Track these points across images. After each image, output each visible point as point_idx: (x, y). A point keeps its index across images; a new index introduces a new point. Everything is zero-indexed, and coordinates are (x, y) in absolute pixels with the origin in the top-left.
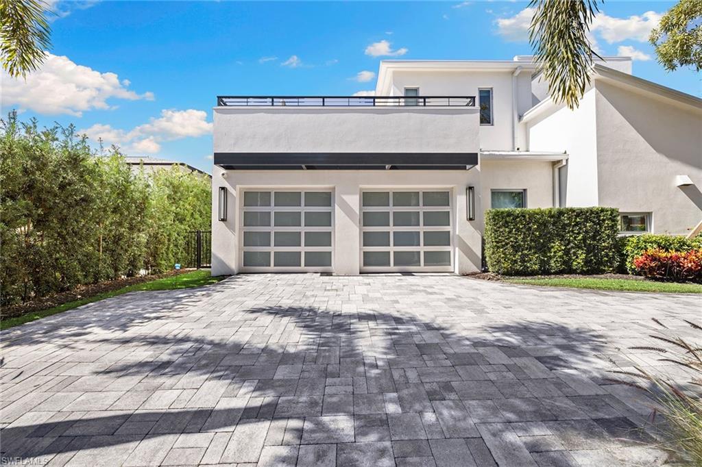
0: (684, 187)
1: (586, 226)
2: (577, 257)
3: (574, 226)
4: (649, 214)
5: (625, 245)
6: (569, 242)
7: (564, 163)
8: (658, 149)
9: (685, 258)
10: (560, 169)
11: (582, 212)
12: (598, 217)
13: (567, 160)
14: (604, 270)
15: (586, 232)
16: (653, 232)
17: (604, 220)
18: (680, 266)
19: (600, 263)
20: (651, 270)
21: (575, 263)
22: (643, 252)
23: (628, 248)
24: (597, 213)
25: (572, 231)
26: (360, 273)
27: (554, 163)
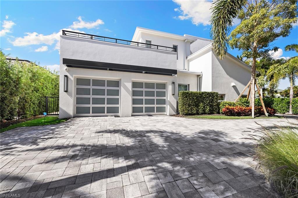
0: (234, 86)
1: (210, 98)
2: (207, 109)
3: (206, 98)
4: (224, 95)
5: (220, 104)
6: (205, 103)
7: (201, 76)
8: (228, 74)
9: (235, 109)
10: (200, 78)
11: (209, 93)
12: (213, 95)
13: (202, 75)
14: (214, 113)
15: (210, 100)
16: (226, 100)
17: (215, 96)
18: (234, 111)
19: (213, 110)
20: (227, 112)
21: (206, 111)
22: (224, 107)
23: (221, 105)
24: (213, 94)
25: (206, 100)
26: (132, 116)
27: (198, 76)
